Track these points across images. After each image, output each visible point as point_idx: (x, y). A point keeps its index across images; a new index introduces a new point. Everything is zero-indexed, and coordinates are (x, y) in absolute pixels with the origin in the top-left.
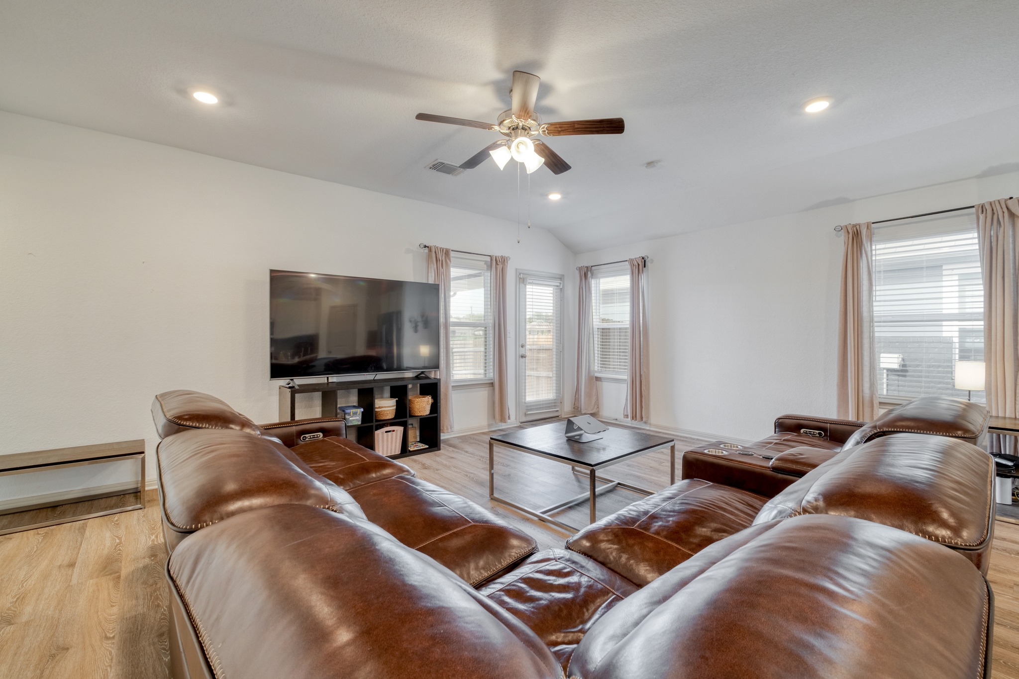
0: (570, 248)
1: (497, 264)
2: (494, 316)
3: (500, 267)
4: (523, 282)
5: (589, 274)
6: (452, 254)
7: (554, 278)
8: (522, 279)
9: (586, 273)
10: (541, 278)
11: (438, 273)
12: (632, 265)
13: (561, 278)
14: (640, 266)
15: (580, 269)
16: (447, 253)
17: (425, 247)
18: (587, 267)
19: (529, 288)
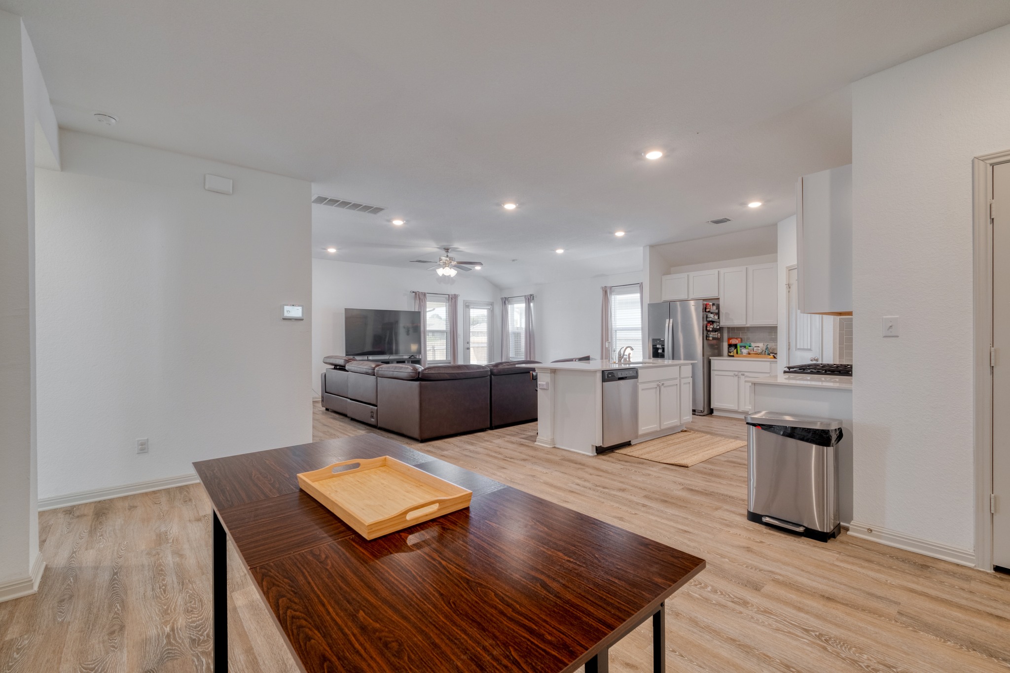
0: (497, 287)
1: (452, 300)
2: (450, 326)
3: (453, 301)
4: (468, 308)
5: (507, 302)
6: (427, 295)
7: (488, 305)
8: (467, 306)
9: (505, 301)
10: (478, 305)
11: (420, 306)
12: (526, 299)
13: (492, 304)
14: (529, 299)
15: (502, 299)
16: (424, 294)
17: (413, 292)
18: (506, 298)
19: (472, 311)
